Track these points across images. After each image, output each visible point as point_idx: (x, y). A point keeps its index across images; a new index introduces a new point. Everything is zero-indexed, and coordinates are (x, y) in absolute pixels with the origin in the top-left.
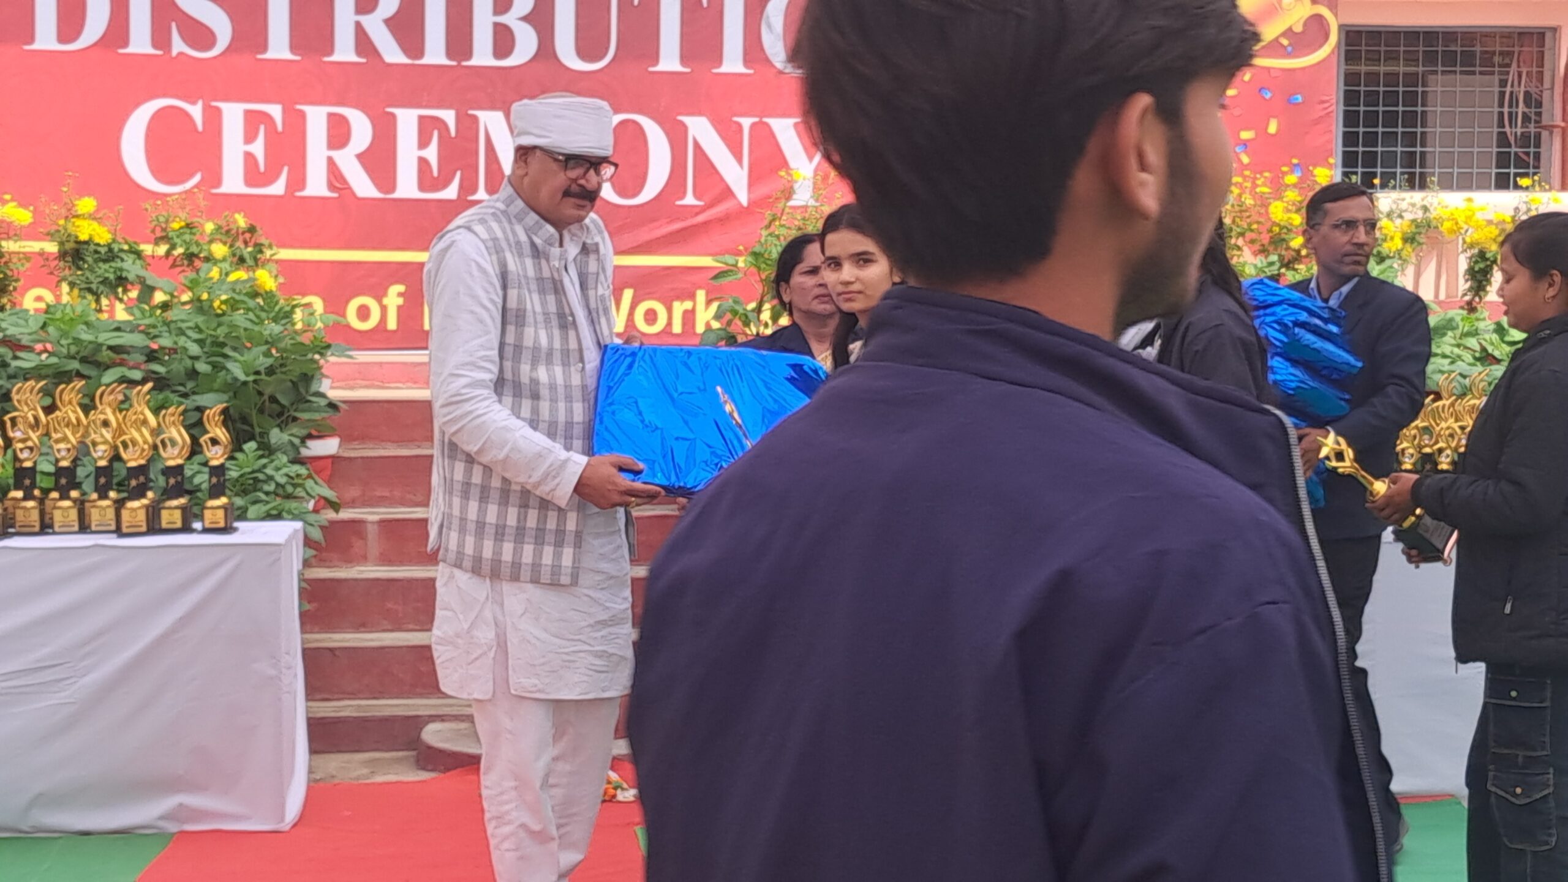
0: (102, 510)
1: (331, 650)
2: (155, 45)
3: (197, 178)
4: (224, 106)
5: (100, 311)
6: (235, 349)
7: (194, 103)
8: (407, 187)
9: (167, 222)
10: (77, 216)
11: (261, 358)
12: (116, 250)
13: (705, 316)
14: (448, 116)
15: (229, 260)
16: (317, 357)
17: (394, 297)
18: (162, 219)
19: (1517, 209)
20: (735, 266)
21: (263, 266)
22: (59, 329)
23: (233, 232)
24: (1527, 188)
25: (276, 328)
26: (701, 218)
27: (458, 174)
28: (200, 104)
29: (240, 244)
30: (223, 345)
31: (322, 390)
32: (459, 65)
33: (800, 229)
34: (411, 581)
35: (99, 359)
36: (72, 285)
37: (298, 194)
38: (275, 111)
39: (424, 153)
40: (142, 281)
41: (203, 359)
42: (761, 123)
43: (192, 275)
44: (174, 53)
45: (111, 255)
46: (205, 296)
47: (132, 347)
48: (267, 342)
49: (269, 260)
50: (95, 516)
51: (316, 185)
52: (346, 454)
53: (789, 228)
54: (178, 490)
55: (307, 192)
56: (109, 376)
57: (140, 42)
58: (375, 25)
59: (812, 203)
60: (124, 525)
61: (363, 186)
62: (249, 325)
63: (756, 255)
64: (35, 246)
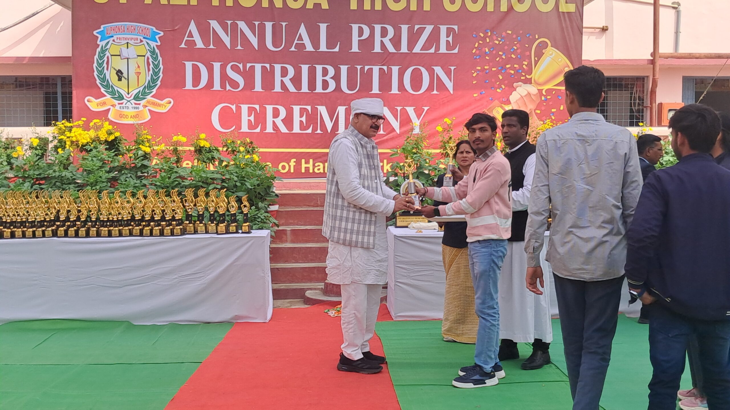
0: (212, 227)
1: (277, 268)
2: (221, 88)
3: (234, 127)
4: (241, 105)
5: (207, 167)
6: (248, 179)
7: (233, 105)
8: (296, 129)
9: (226, 141)
10: (200, 139)
11: (255, 182)
12: (211, 148)
13: (387, 167)
14: (309, 108)
15: (245, 152)
16: (272, 181)
17: (292, 163)
18: (225, 140)
19: (639, 132)
20: (397, 152)
21: (255, 154)
22: (196, 173)
23: (246, 143)
24: (642, 126)
25: (260, 172)
26: (385, 138)
27: (312, 125)
28: (235, 105)
29: (248, 147)
30: (244, 177)
31: (274, 190)
32: (312, 91)
33: (416, 141)
34: (300, 248)
35: (208, 182)
36: (198, 160)
37: (264, 132)
38: (257, 107)
39: (301, 119)
40: (219, 159)
41: (238, 182)
42: (403, 108)
43: (235, 157)
44: (227, 90)
45: (210, 151)
46: (238, 163)
47: (217, 178)
48: (257, 176)
49: (257, 152)
50: (210, 228)
51: (269, 129)
52: (280, 210)
53: (413, 141)
54: (235, 221)
55: (266, 131)
56: (210, 188)
57: (217, 86)
58: (287, 80)
59: (419, 133)
60: (219, 231)
61: (283, 129)
62: (252, 172)
63: (403, 149)
64: (188, 148)
